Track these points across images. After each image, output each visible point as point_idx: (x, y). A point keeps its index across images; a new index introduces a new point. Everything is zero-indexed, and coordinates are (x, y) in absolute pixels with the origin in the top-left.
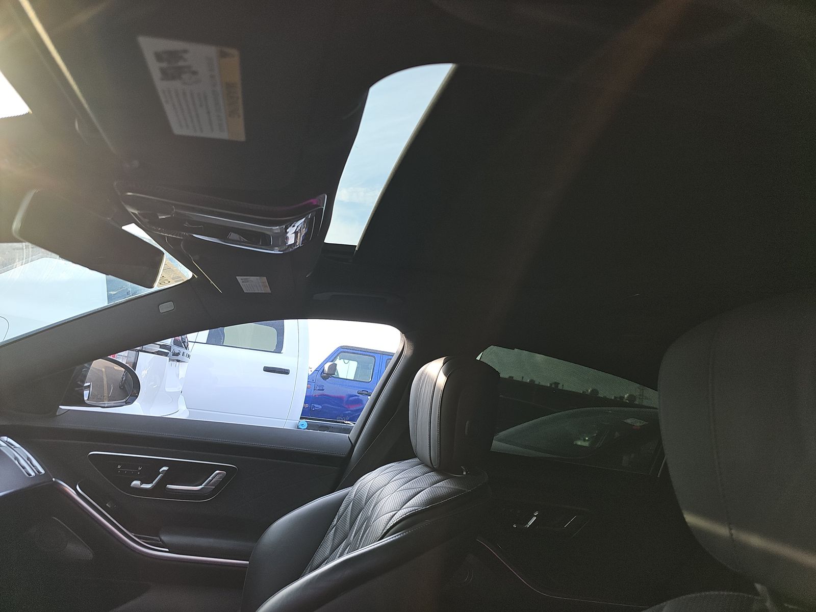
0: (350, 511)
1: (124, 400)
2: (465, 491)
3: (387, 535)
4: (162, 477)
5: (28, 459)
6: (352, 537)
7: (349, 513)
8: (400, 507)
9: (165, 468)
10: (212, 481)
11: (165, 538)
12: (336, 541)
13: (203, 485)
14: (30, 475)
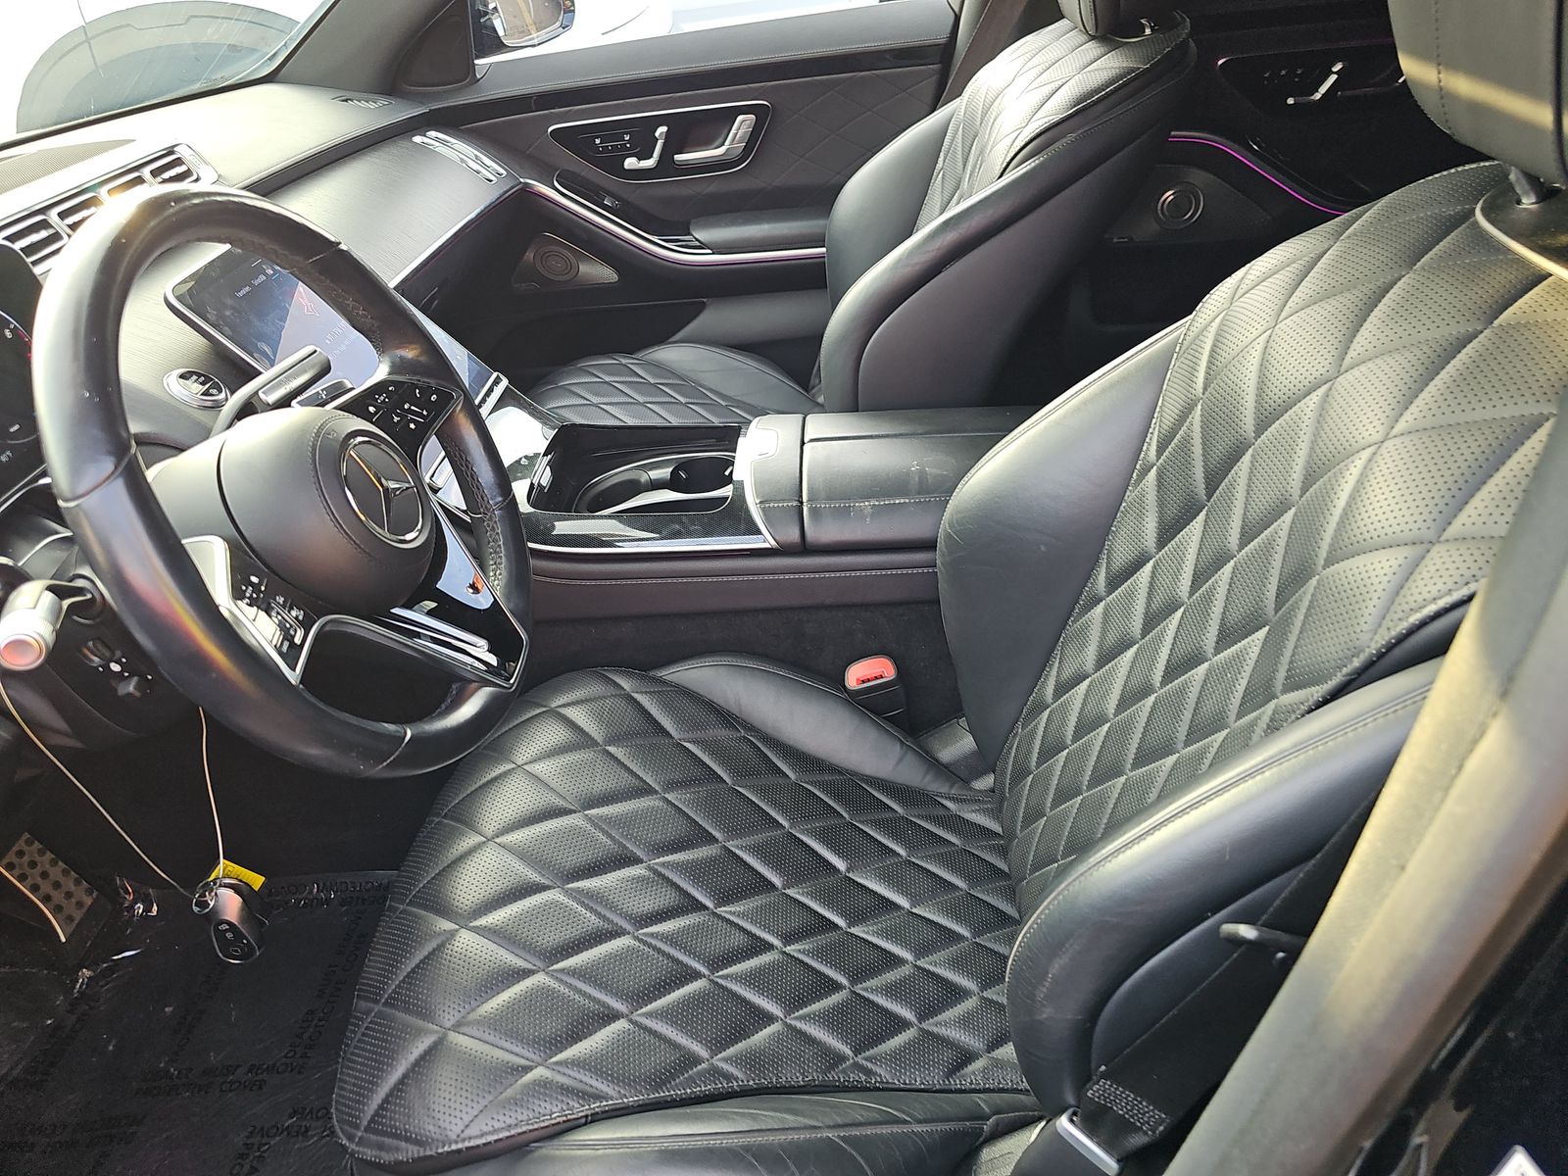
0: (960, 141)
1: (558, 24)
2: (1139, 68)
3: (1008, 170)
4: (665, 145)
5: (476, 156)
6: (966, 183)
7: (960, 145)
8: (1026, 121)
9: (663, 129)
10: (738, 136)
11: (702, 235)
12: (947, 194)
13: (727, 143)
14: (491, 181)
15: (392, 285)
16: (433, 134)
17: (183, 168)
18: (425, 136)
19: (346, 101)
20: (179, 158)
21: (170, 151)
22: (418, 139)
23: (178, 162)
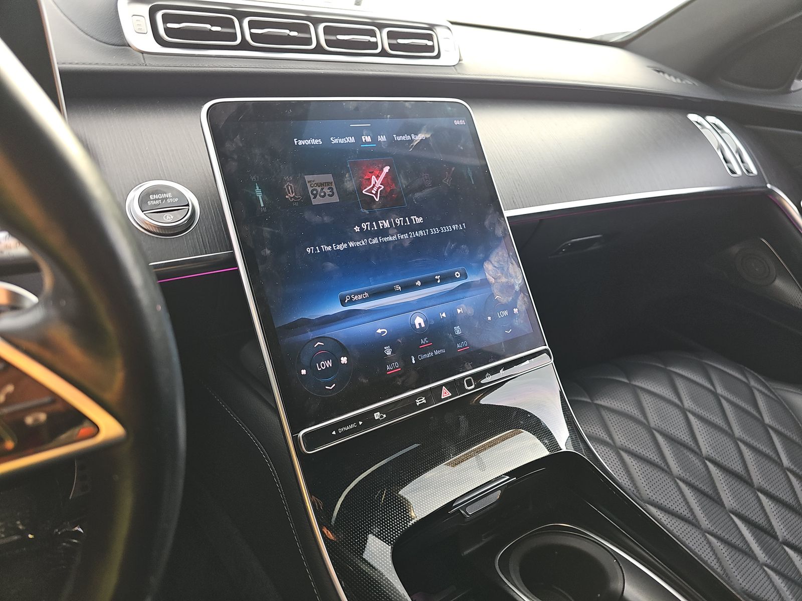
14: (733, 172)
15: (507, 214)
16: (712, 119)
17: (430, 43)
18: (704, 118)
19: (658, 71)
20: (431, 35)
21: (431, 27)
22: (693, 117)
23: (429, 37)
